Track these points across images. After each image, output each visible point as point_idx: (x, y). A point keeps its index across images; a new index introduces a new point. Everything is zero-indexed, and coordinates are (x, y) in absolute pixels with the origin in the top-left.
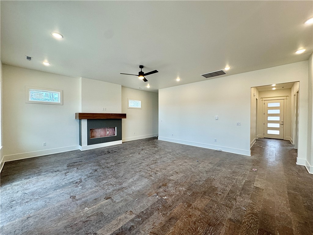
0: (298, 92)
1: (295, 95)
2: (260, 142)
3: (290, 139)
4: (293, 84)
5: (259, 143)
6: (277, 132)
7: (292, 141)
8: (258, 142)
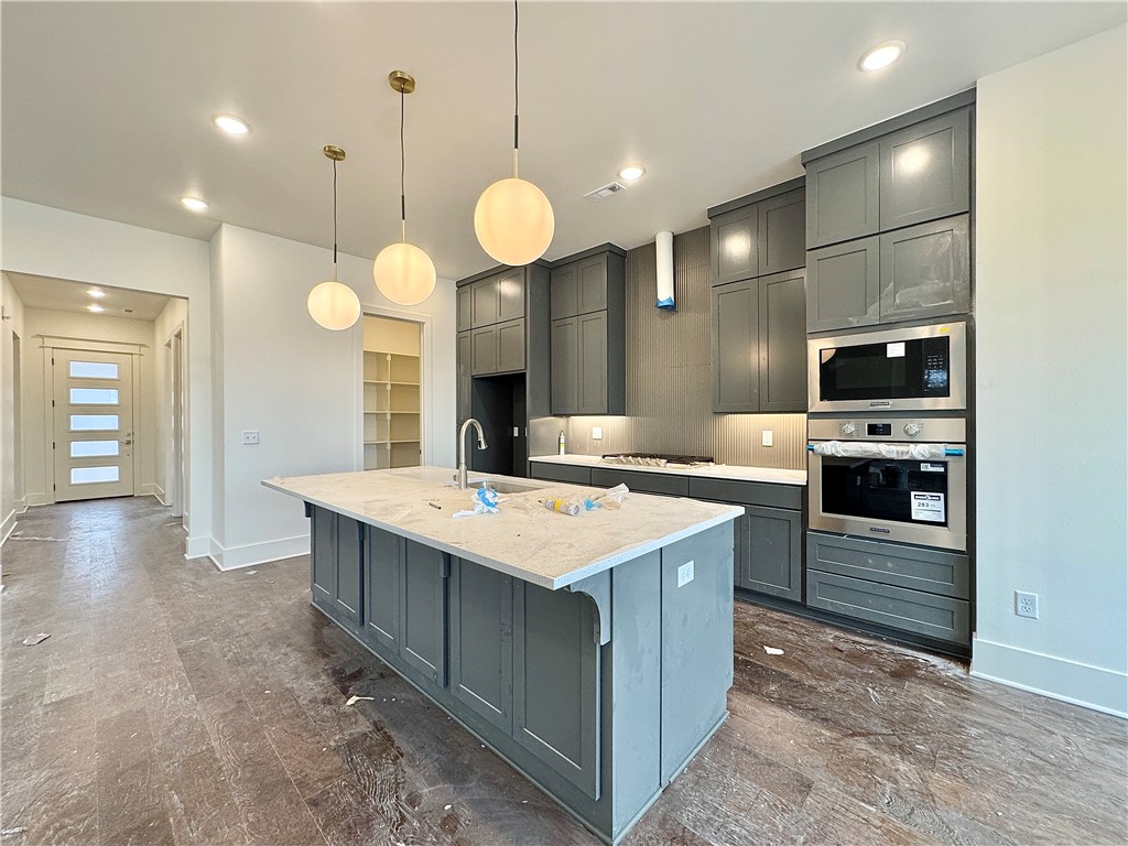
0: (178, 336)
1: (169, 345)
2: (37, 522)
3: (156, 490)
4: (163, 302)
5: (32, 526)
6: (110, 474)
7: (163, 496)
8: (30, 523)
